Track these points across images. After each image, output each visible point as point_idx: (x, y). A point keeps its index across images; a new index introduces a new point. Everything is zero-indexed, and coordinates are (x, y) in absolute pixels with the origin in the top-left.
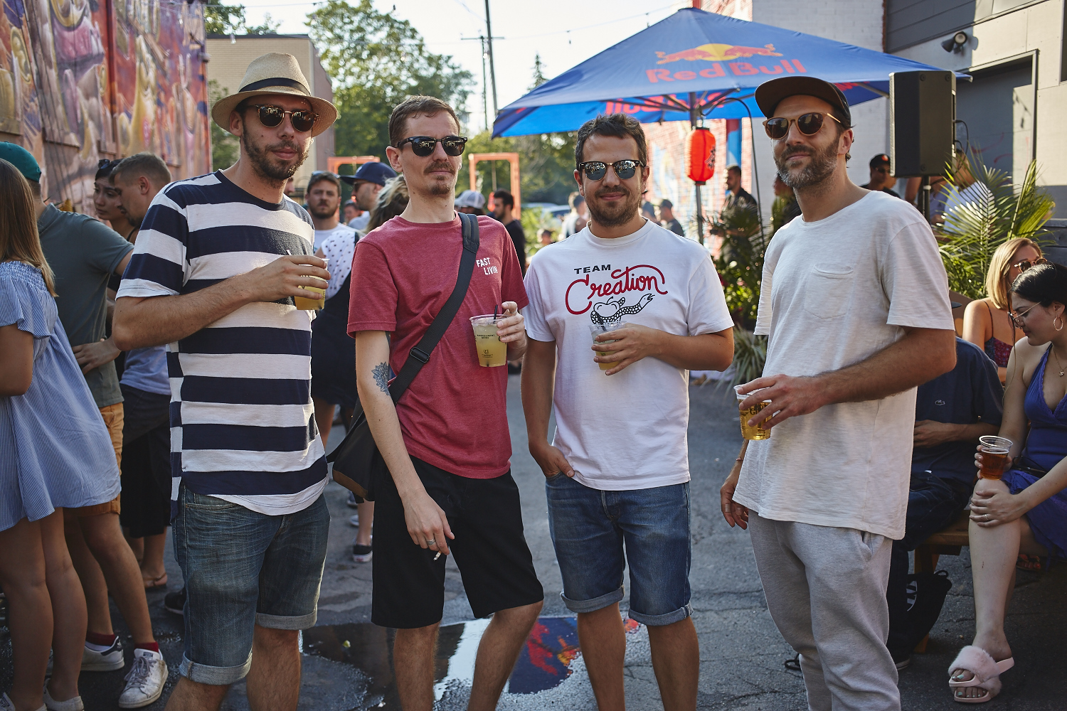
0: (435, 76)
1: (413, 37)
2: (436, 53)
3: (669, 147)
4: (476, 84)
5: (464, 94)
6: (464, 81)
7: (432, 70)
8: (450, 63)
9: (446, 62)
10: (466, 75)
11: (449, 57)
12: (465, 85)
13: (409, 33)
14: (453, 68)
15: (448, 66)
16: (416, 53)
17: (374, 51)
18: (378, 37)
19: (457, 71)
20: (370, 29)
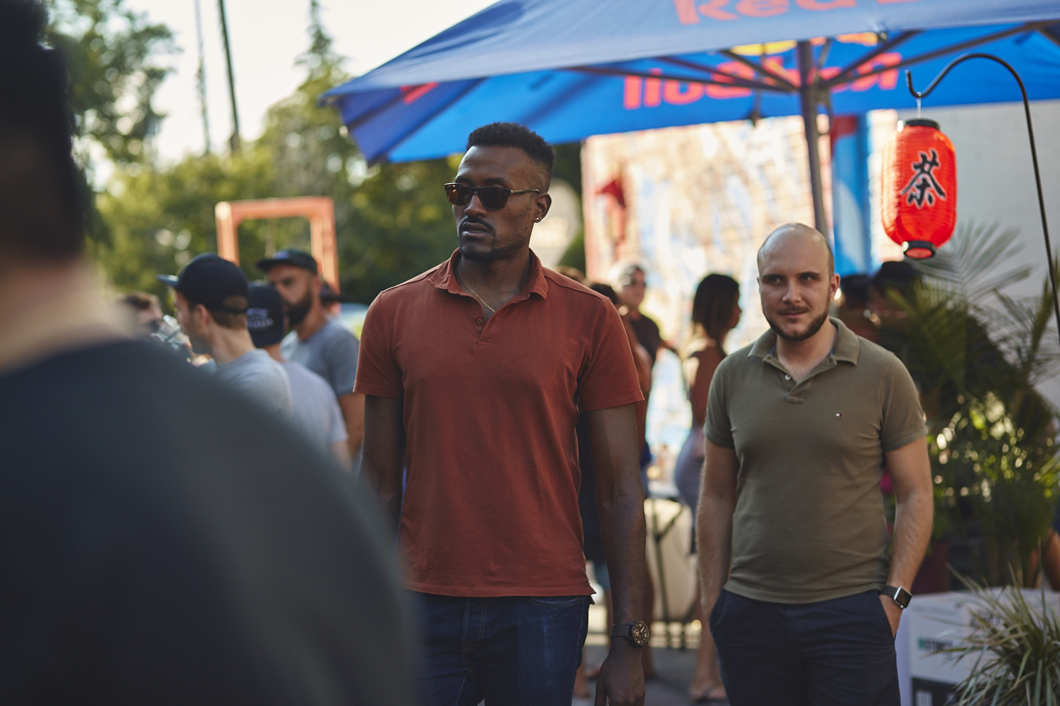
0: (91, 37)
3: (680, 175)
4: (180, 50)
5: (155, 76)
6: (156, 45)
8: (123, 8)
10: (159, 32)
12: (157, 56)
14: (130, 19)
15: (119, 15)
19: (140, 26)
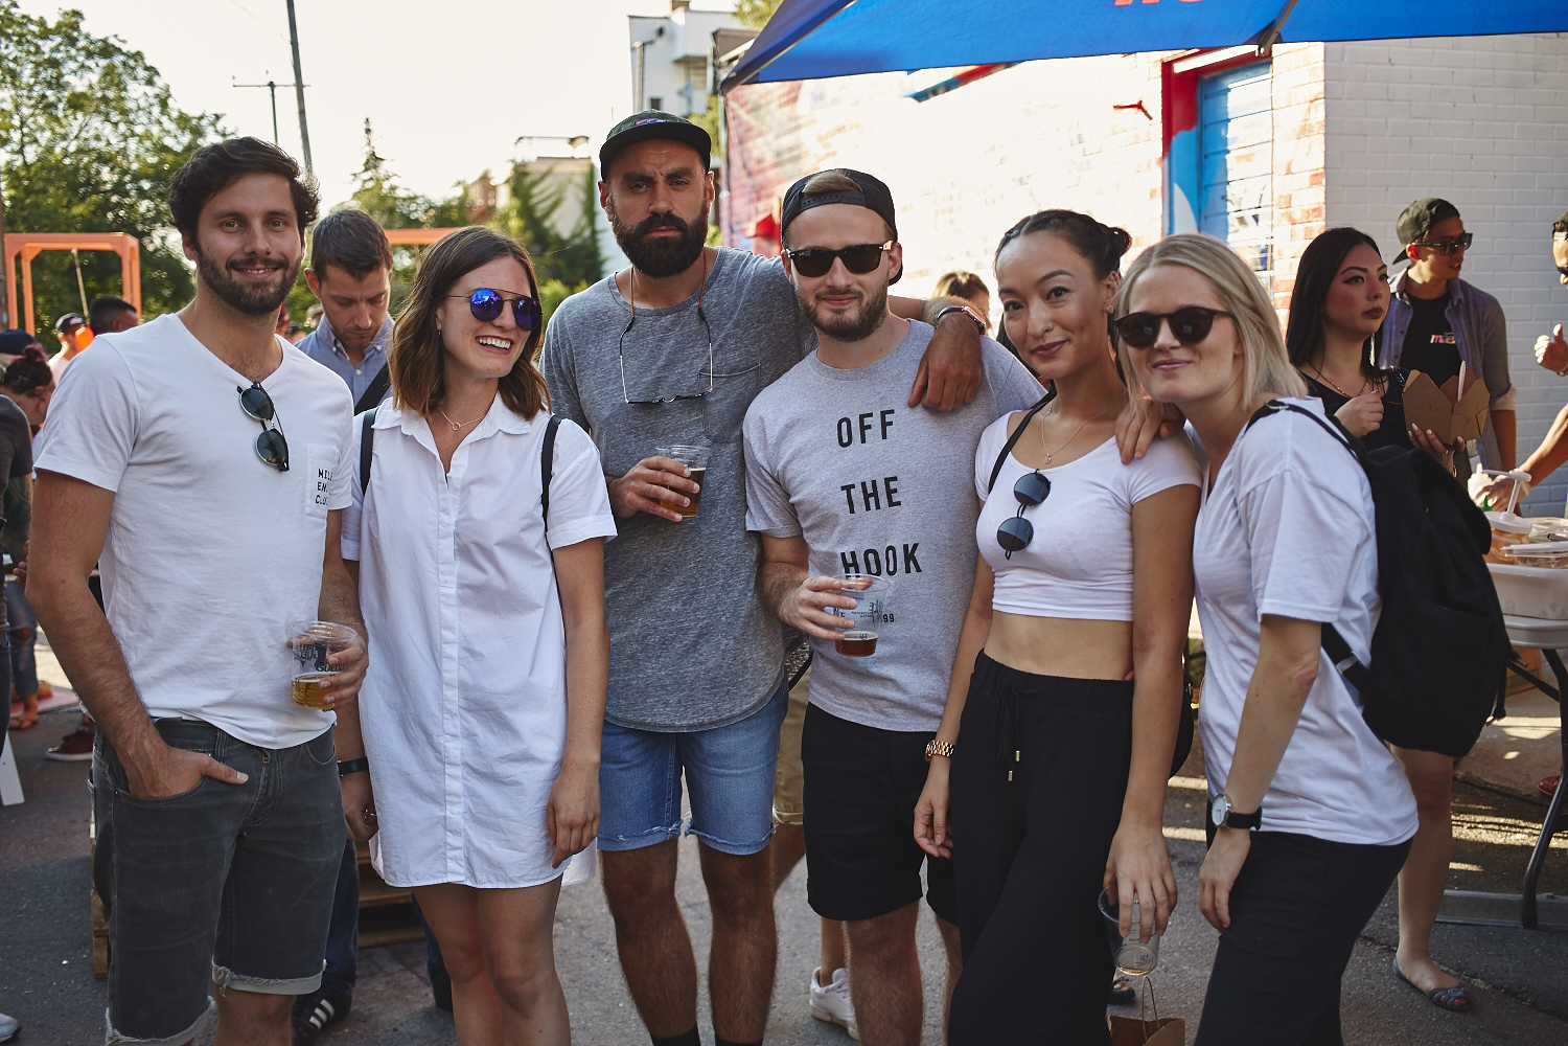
1: (150, 82)
2: (192, 112)
7: (186, 138)
8: (220, 125)
9: (213, 124)
11: (218, 117)
13: (141, 73)
14: (224, 135)
15: (216, 131)
16: (156, 110)
17: (77, 103)
18: (83, 79)
20: (72, 65)
